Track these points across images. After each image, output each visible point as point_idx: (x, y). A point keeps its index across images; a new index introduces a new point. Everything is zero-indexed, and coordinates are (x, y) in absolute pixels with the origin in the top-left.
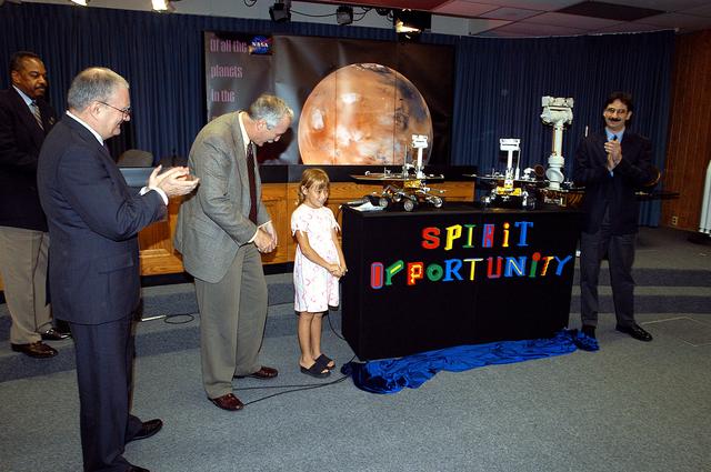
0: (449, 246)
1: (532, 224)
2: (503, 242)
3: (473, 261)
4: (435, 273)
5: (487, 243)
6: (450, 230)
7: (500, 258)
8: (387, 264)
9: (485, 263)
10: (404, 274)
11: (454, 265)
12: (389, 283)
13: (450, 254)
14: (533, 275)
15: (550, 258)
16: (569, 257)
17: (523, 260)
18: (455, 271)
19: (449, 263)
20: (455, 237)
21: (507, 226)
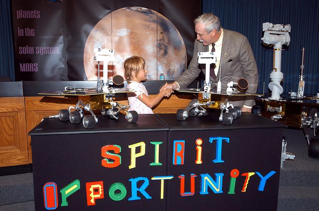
0: (133, 165)
1: (228, 140)
2: (196, 158)
3: (162, 179)
4: (117, 192)
5: (178, 160)
6: (133, 147)
7: (193, 176)
8: (62, 185)
9: (176, 181)
10: (82, 194)
11: (139, 184)
12: (65, 203)
13: (135, 173)
14: (232, 191)
15: (251, 174)
16: (272, 173)
17: (220, 177)
18: (142, 190)
19: (134, 182)
20: (139, 155)
21: (199, 142)
